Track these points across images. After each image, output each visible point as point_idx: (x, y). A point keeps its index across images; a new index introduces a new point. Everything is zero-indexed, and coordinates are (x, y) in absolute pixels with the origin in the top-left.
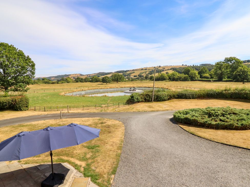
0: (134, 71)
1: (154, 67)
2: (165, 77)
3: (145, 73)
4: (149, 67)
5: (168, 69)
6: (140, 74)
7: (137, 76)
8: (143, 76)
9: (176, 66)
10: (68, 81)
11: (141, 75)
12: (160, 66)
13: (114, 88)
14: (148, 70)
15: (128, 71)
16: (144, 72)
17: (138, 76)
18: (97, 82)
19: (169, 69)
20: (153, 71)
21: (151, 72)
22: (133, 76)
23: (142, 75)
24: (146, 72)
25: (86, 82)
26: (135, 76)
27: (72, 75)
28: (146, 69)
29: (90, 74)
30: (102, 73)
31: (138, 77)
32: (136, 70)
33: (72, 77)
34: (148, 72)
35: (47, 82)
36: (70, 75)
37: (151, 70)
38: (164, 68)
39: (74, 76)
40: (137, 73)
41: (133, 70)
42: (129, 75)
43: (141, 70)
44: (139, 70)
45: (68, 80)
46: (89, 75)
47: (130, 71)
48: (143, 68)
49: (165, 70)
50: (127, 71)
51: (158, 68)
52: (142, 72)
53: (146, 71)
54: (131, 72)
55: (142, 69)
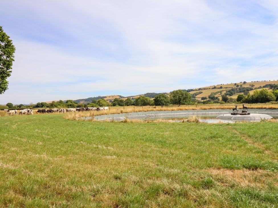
0: (202, 91)
1: (235, 84)
2: (269, 96)
3: (219, 94)
4: (225, 84)
5: (259, 86)
6: (211, 95)
7: (207, 97)
8: (217, 98)
9: (274, 81)
10: (101, 104)
11: (214, 97)
12: (245, 83)
13: (186, 110)
14: (225, 89)
15: (192, 90)
16: (218, 92)
17: (209, 97)
18: (144, 105)
19: (262, 86)
20: (233, 90)
21: (229, 91)
22: (201, 99)
23: (216, 96)
24: (221, 92)
25: (128, 105)
26: (203, 99)
27: (108, 97)
28: (221, 88)
29: (134, 96)
30: (152, 94)
31: (208, 99)
32: (204, 89)
33: (108, 100)
34: (225, 92)
35: (71, 105)
36: (106, 97)
37: (229, 89)
38: (253, 86)
39: (111, 98)
40: (206, 94)
41: (200, 89)
42: (194, 96)
43: (213, 88)
44: (210, 89)
45: (100, 102)
46: (132, 97)
47: (194, 91)
48: (216, 85)
49: (254, 88)
50: (190, 91)
51: (241, 86)
52: (215, 92)
53: (221, 90)
54: (196, 91)
55: (215, 88)
